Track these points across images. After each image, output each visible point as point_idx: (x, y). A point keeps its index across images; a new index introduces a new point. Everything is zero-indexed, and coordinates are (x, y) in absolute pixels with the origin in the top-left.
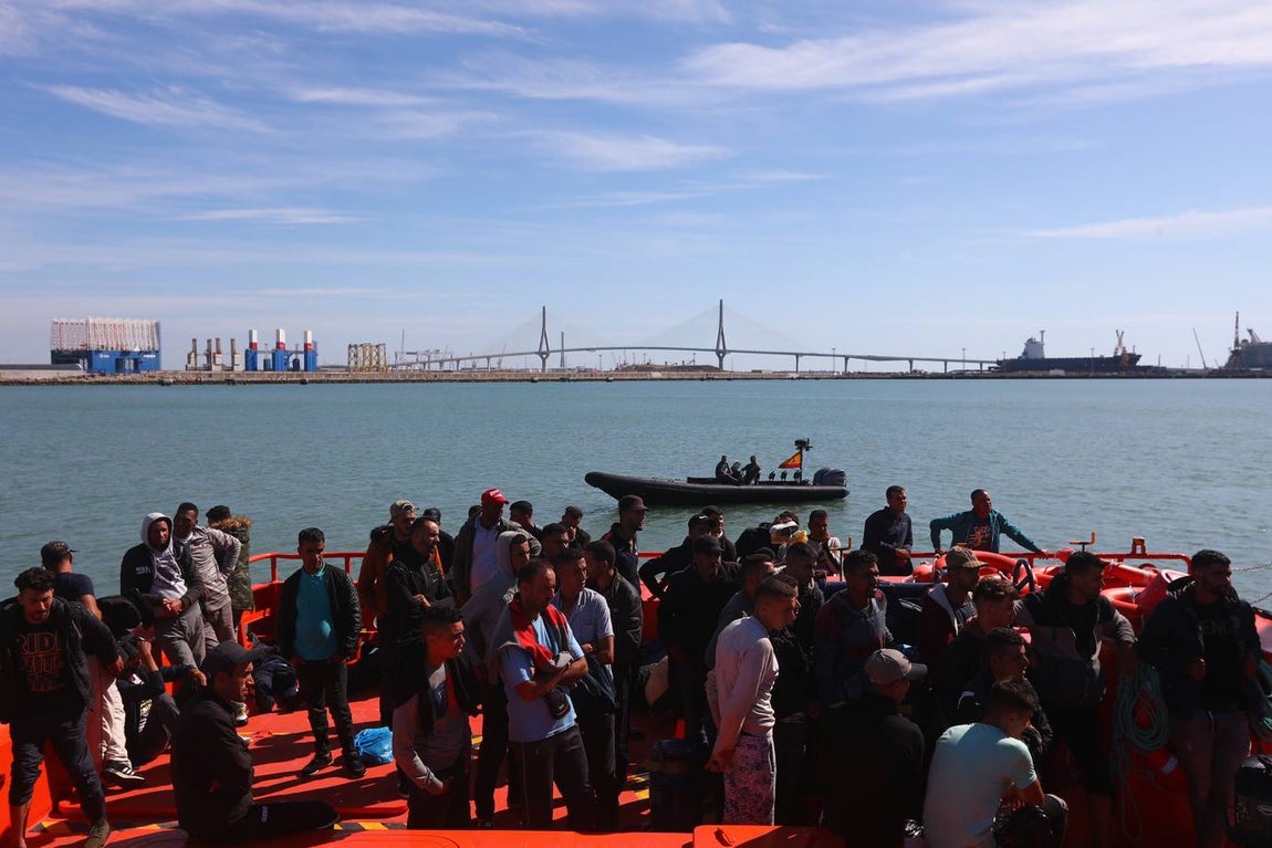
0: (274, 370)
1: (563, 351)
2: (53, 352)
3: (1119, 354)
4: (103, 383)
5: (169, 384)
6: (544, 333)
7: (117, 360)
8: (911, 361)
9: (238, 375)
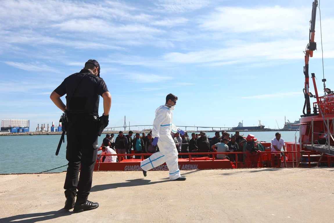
0: (58, 131)
1: (129, 126)
2: (1, 128)
3: (260, 126)
4: (15, 135)
5: (32, 135)
6: (125, 122)
7: (18, 130)
8: (212, 128)
9: (50, 133)
